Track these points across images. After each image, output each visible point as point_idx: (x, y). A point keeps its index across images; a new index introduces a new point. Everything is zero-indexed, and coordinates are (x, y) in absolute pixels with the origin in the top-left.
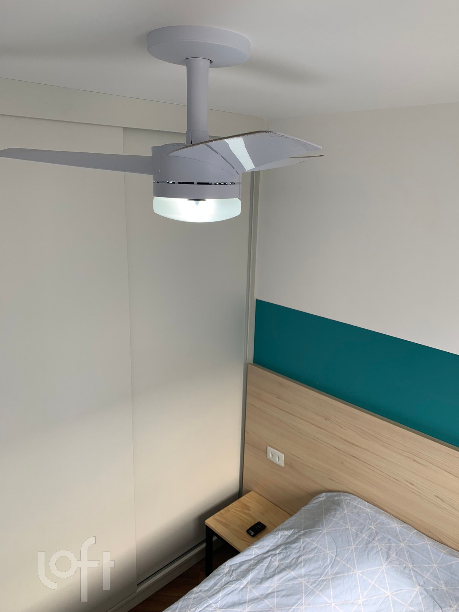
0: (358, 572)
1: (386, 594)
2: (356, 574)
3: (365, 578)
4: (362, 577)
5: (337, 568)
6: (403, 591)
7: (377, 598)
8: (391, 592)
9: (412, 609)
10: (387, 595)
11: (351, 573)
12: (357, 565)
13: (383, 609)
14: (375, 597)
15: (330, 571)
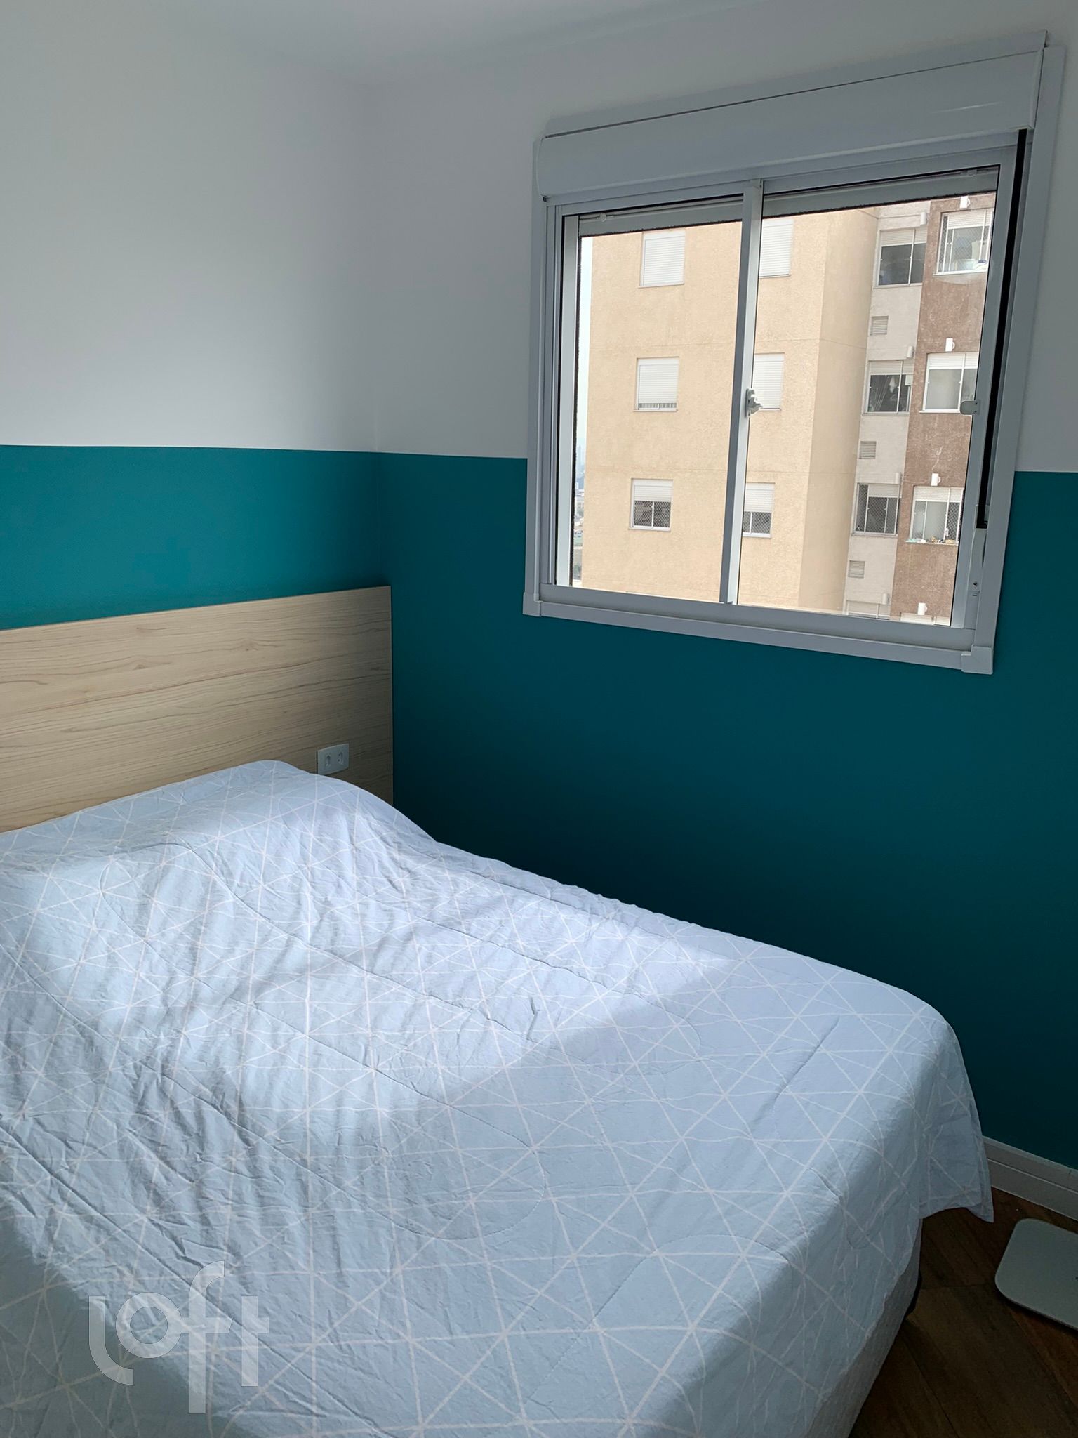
0: (39, 909)
1: (99, 894)
2: (39, 914)
3: (55, 906)
4: (51, 909)
5: (10, 934)
6: (107, 872)
7: (100, 907)
8: (99, 887)
9: (142, 876)
10: (101, 894)
11: (34, 919)
12: (23, 905)
13: (122, 909)
14: (97, 909)
15: (8, 947)
